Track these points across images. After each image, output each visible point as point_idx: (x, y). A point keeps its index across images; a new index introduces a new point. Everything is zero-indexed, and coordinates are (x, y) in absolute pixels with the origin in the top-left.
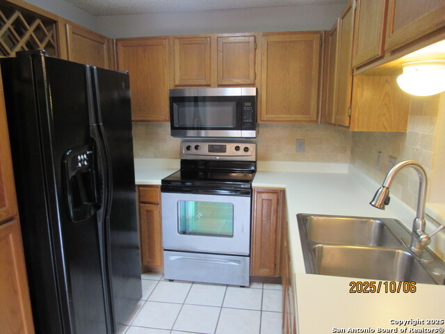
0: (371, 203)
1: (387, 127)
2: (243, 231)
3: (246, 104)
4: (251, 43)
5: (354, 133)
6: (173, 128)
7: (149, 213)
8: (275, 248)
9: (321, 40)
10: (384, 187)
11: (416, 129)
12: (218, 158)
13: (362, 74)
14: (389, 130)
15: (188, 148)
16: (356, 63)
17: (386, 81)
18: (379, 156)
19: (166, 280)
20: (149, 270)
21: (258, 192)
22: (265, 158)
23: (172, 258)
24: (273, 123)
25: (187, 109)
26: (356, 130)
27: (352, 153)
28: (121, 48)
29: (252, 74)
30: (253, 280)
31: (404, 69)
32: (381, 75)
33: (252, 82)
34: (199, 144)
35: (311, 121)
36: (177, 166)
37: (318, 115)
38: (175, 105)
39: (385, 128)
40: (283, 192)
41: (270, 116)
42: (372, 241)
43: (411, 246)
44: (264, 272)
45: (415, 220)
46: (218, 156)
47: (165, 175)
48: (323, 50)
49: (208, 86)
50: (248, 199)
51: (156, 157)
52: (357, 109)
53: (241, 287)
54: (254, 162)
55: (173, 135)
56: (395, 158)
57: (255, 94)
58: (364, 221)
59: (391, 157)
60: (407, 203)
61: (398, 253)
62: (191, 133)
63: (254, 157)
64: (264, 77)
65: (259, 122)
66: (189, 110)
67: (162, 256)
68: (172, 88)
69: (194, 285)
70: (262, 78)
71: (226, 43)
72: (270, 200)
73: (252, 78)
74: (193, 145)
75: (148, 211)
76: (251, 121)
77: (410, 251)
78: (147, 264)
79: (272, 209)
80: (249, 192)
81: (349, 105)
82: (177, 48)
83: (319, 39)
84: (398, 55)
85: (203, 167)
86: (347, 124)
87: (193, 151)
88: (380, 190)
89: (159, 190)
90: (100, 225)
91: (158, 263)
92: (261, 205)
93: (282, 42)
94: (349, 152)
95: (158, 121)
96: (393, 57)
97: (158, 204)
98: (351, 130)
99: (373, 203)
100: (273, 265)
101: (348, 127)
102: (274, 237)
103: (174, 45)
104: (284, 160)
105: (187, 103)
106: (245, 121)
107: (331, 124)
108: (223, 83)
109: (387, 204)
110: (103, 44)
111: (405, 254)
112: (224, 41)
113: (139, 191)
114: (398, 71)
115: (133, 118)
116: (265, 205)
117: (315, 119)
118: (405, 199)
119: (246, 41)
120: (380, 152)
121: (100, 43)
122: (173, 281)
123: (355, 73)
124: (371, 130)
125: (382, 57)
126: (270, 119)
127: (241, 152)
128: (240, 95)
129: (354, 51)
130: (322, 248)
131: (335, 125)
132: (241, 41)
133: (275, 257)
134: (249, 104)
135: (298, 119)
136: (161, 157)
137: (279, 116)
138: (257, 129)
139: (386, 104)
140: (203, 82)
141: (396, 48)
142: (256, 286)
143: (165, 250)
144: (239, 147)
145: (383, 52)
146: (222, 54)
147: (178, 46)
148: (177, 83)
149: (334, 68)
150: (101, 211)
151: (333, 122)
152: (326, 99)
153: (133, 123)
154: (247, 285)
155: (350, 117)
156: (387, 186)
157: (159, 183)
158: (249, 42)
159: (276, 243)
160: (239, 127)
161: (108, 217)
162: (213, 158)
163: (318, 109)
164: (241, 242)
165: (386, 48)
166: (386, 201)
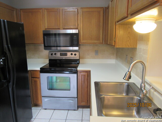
0: (123, 78)
1: (130, 46)
2: (74, 88)
3: (74, 36)
4: (76, 12)
5: (117, 48)
6: (45, 46)
7: (36, 82)
8: (87, 94)
9: (104, 10)
10: (128, 71)
11: (140, 47)
12: (64, 58)
13: (119, 24)
14: (130, 47)
15: (52, 54)
16: (117, 20)
17: (129, 27)
18: (126, 57)
19: (43, 109)
20: (36, 105)
21: (80, 72)
22: (83, 58)
23: (46, 100)
24: (86, 44)
25: (51, 38)
26: (117, 47)
27: (116, 55)
28: (22, 13)
29: (77, 24)
30: (79, 107)
31: (136, 22)
32: (127, 25)
33: (77, 28)
34: (56, 53)
35: (100, 43)
36: (47, 62)
37: (103, 40)
38: (45, 37)
39: (129, 46)
40: (90, 71)
41: (84, 41)
42: (125, 92)
43: (140, 95)
44: (83, 104)
45: (141, 84)
46: (64, 57)
47: (42, 66)
48: (104, 14)
49: (59, 29)
50: (76, 75)
51: (39, 58)
52: (118, 38)
53: (74, 110)
54: (78, 59)
55: (45, 49)
56: (133, 58)
57: (78, 33)
58: (121, 84)
59: (131, 57)
60: (138, 76)
61: (135, 98)
62: (53, 48)
63: (79, 57)
64: (81, 25)
65: (80, 43)
66: (53, 39)
67: (41, 99)
68: (44, 30)
69: (55, 110)
70: (81, 26)
71: (66, 11)
72: (85, 75)
73: (77, 26)
74: (54, 53)
75: (35, 81)
76: (76, 43)
77: (139, 97)
78: (35, 103)
79: (86, 78)
80: (76, 72)
81: (114, 37)
82: (46, 13)
83: (103, 10)
84: (133, 16)
85: (59, 62)
86: (114, 45)
87: (54, 55)
88: (127, 73)
89: (39, 72)
90: (10, 89)
91: (40, 102)
92: (81, 77)
93: (89, 11)
94: (115, 55)
95: (39, 43)
96: (131, 17)
97: (39, 78)
98: (115, 47)
99: (124, 78)
100: (87, 101)
101: (114, 46)
102: (87, 90)
103: (44, 12)
104: (90, 59)
105: (51, 36)
106: (74, 43)
107: (108, 44)
108: (65, 28)
109: (130, 79)
110: (14, 11)
111: (137, 98)
112: (65, 11)
113: (31, 73)
114: (133, 23)
115: (26, 42)
116: (83, 77)
117: (102, 42)
118: (137, 75)
119: (74, 10)
120: (127, 55)
121: (12, 10)
122: (46, 109)
123: (117, 24)
124: (123, 47)
125: (127, 17)
126: (84, 42)
127: (73, 56)
128: (72, 33)
129: (116, 15)
130: (104, 97)
131: (109, 45)
132: (71, 10)
133: (87, 98)
134: (76, 36)
135: (95, 42)
136: (41, 58)
137: (88, 41)
138: (79, 46)
139: (129, 36)
140: (57, 27)
141: (133, 13)
142: (80, 110)
143: (42, 97)
144: (72, 54)
145: (127, 14)
146: (64, 16)
147: (46, 12)
148: (46, 28)
149: (109, 22)
150: (11, 83)
151: (109, 43)
152: (106, 34)
153: (26, 44)
154: (77, 109)
155: (115, 42)
156: (130, 71)
157: (39, 69)
158: (75, 11)
159: (87, 92)
160: (72, 45)
161: (14, 86)
162: (62, 58)
163: (103, 38)
164: (73, 92)
165: (129, 13)
166: (130, 77)
